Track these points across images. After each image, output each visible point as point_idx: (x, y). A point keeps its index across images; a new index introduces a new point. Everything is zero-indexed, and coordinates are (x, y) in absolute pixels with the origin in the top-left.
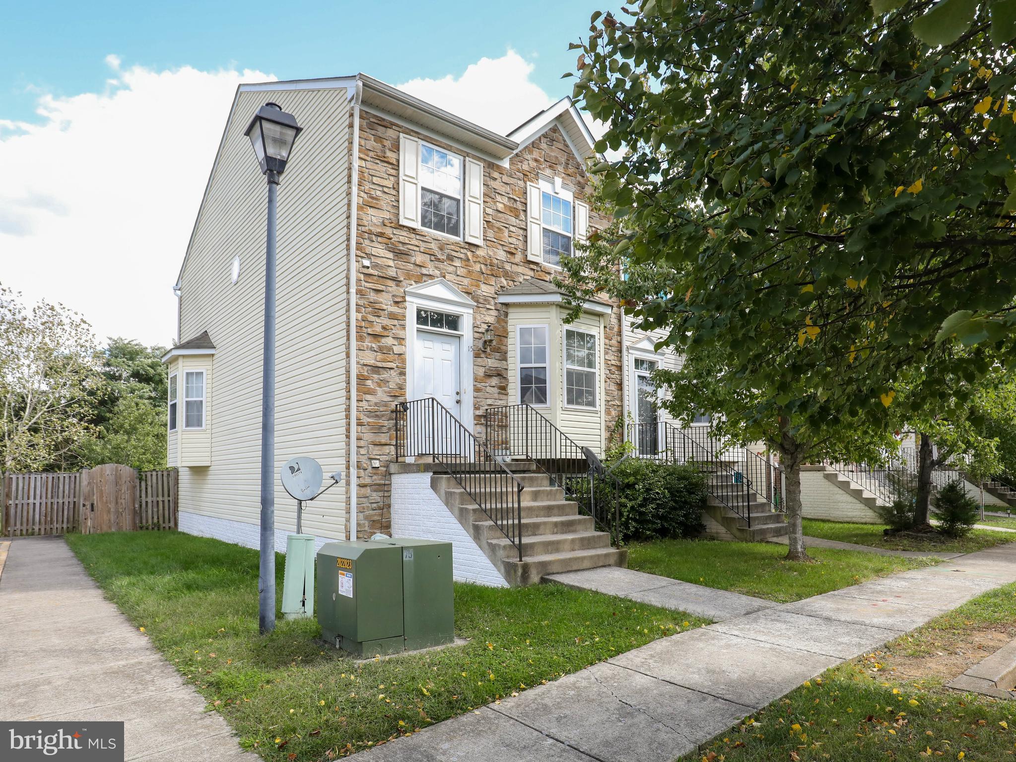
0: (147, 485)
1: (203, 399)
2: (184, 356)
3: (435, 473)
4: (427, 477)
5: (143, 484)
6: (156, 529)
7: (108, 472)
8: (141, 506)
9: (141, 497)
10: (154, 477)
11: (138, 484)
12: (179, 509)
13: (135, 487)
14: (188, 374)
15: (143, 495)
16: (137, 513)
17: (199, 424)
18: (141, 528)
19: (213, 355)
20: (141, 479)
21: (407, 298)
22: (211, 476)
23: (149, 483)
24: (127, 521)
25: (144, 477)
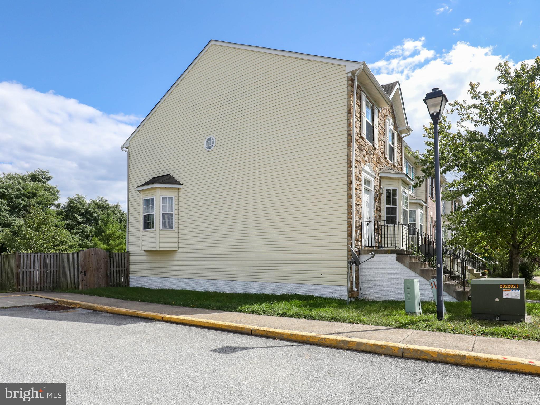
0: (113, 261)
1: (173, 213)
2: (160, 188)
3: (397, 254)
4: (394, 256)
5: (112, 260)
6: (119, 286)
7: (93, 253)
8: (111, 273)
9: (110, 268)
10: (117, 256)
11: (109, 260)
12: (130, 275)
13: (107, 262)
14: (163, 198)
15: (112, 267)
16: (108, 277)
17: (171, 227)
18: (111, 286)
19: (179, 189)
20: (110, 257)
21: (363, 172)
22: (178, 256)
23: (115, 260)
24: (103, 282)
25: (112, 256)
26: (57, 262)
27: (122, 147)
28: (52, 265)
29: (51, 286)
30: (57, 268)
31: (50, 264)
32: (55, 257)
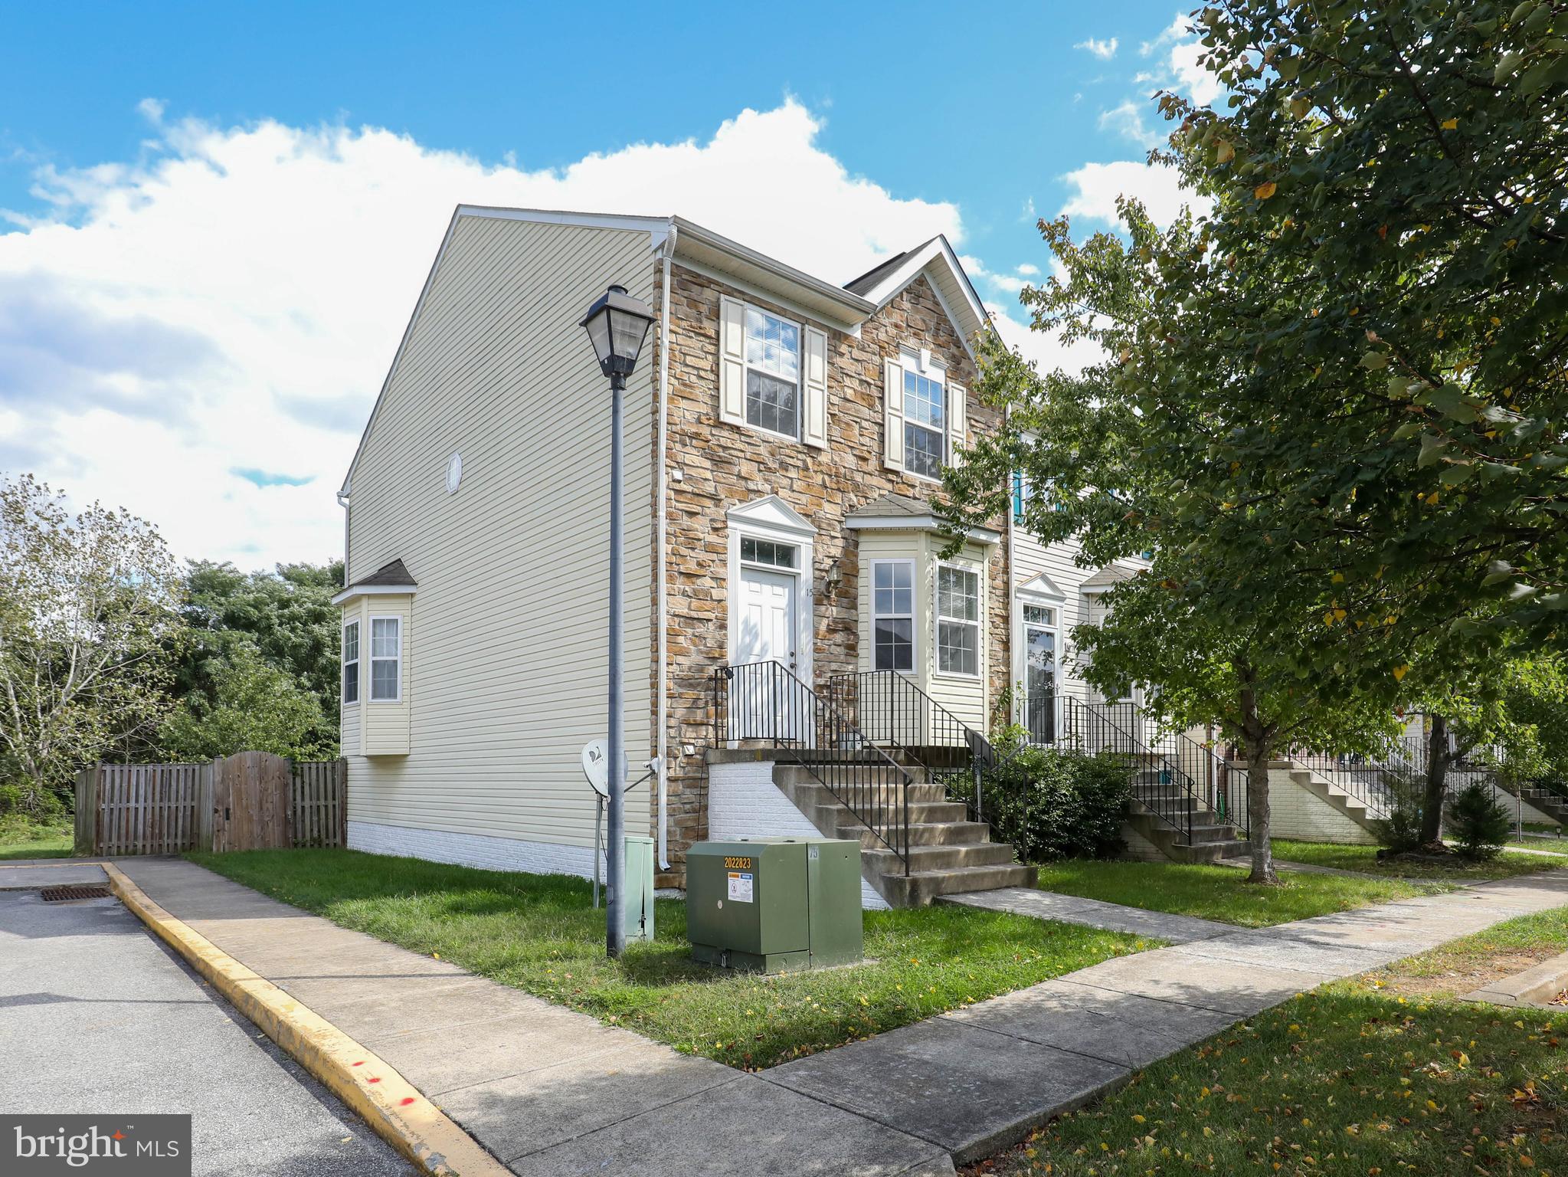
0: (303, 782)
1: (399, 658)
2: (369, 596)
3: (777, 763)
4: (767, 767)
5: (298, 780)
6: (316, 846)
7: (249, 763)
8: (295, 813)
9: (295, 800)
10: (314, 772)
11: (291, 782)
12: (349, 818)
13: (286, 785)
14: (374, 621)
15: (299, 798)
16: (288, 824)
17: (392, 694)
18: (296, 845)
19: (412, 595)
20: (295, 774)
21: (730, 524)
22: (409, 770)
23: (307, 780)
24: (274, 832)
25: (299, 772)
26: (193, 785)
27: (340, 497)
28: (181, 792)
29: (179, 842)
30: (192, 800)
31: (177, 792)
32: (190, 773)
